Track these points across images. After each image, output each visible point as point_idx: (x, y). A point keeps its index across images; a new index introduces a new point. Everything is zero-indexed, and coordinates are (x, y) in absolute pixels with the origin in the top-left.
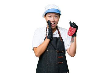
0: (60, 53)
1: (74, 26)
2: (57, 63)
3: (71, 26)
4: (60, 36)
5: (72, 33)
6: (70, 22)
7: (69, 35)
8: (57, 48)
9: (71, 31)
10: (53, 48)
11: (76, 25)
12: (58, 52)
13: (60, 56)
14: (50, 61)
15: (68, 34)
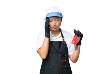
0: (63, 57)
1: (79, 35)
2: (60, 67)
3: (76, 35)
4: (63, 39)
5: (77, 41)
6: (75, 30)
7: (73, 44)
8: (60, 51)
9: (75, 39)
10: (56, 52)
11: (81, 33)
12: (61, 55)
13: (64, 60)
14: (53, 66)
15: (73, 42)
